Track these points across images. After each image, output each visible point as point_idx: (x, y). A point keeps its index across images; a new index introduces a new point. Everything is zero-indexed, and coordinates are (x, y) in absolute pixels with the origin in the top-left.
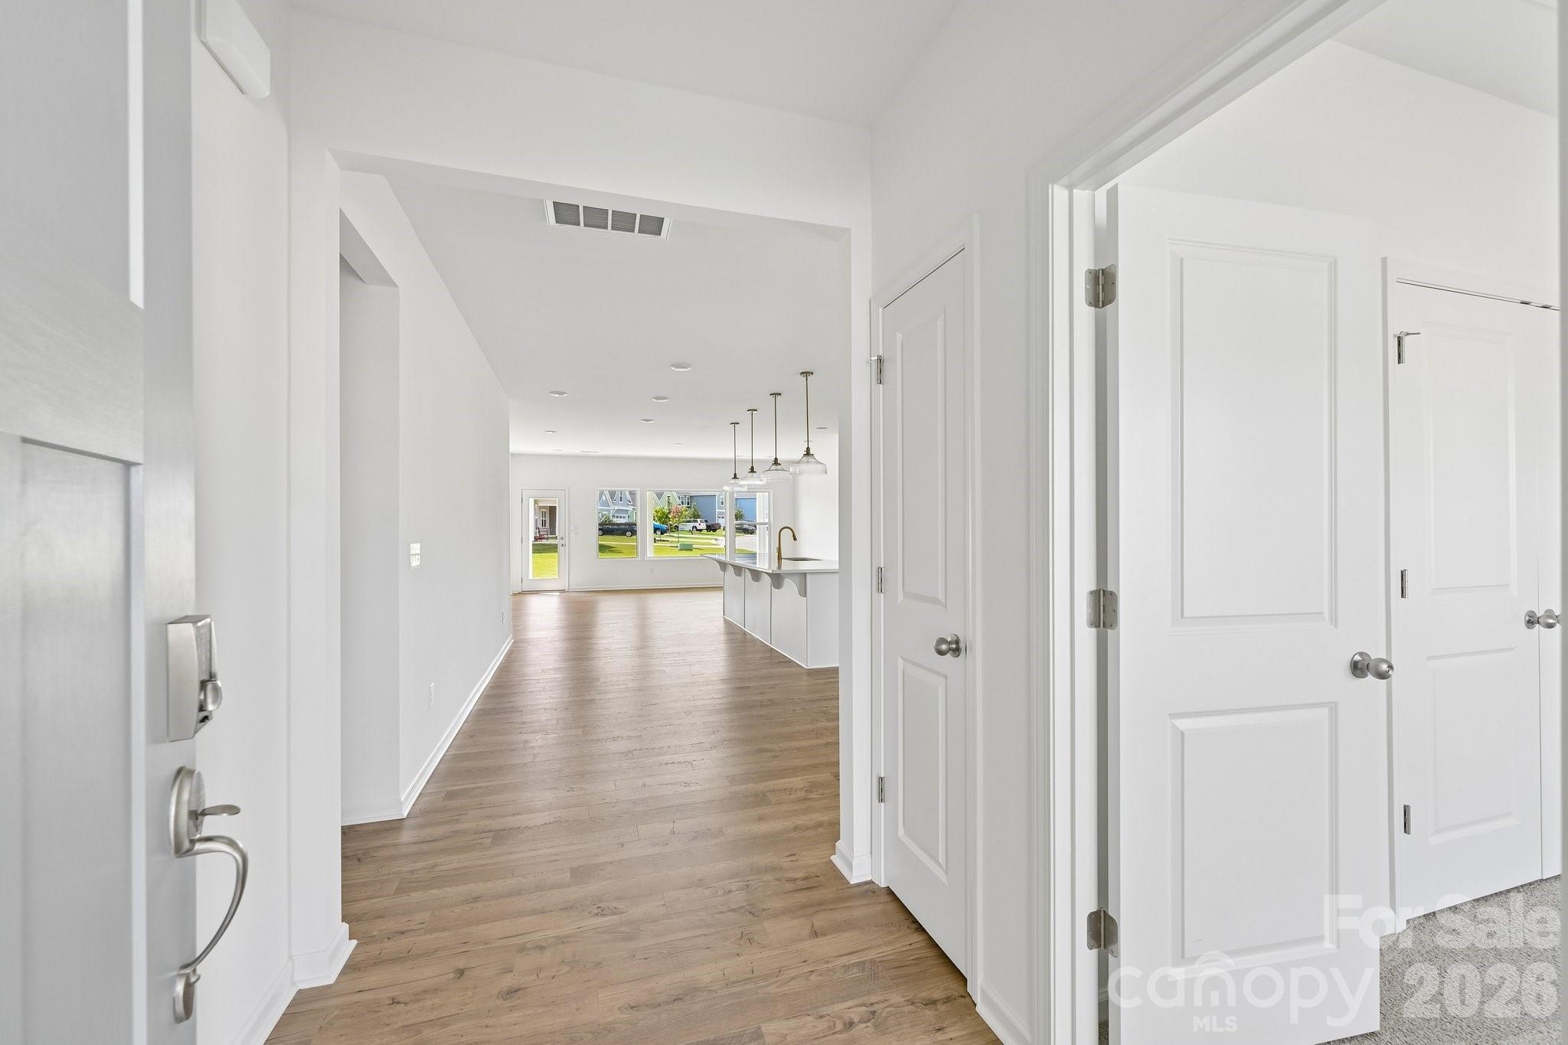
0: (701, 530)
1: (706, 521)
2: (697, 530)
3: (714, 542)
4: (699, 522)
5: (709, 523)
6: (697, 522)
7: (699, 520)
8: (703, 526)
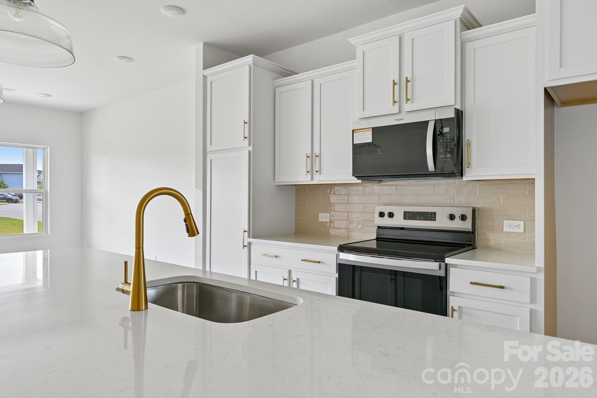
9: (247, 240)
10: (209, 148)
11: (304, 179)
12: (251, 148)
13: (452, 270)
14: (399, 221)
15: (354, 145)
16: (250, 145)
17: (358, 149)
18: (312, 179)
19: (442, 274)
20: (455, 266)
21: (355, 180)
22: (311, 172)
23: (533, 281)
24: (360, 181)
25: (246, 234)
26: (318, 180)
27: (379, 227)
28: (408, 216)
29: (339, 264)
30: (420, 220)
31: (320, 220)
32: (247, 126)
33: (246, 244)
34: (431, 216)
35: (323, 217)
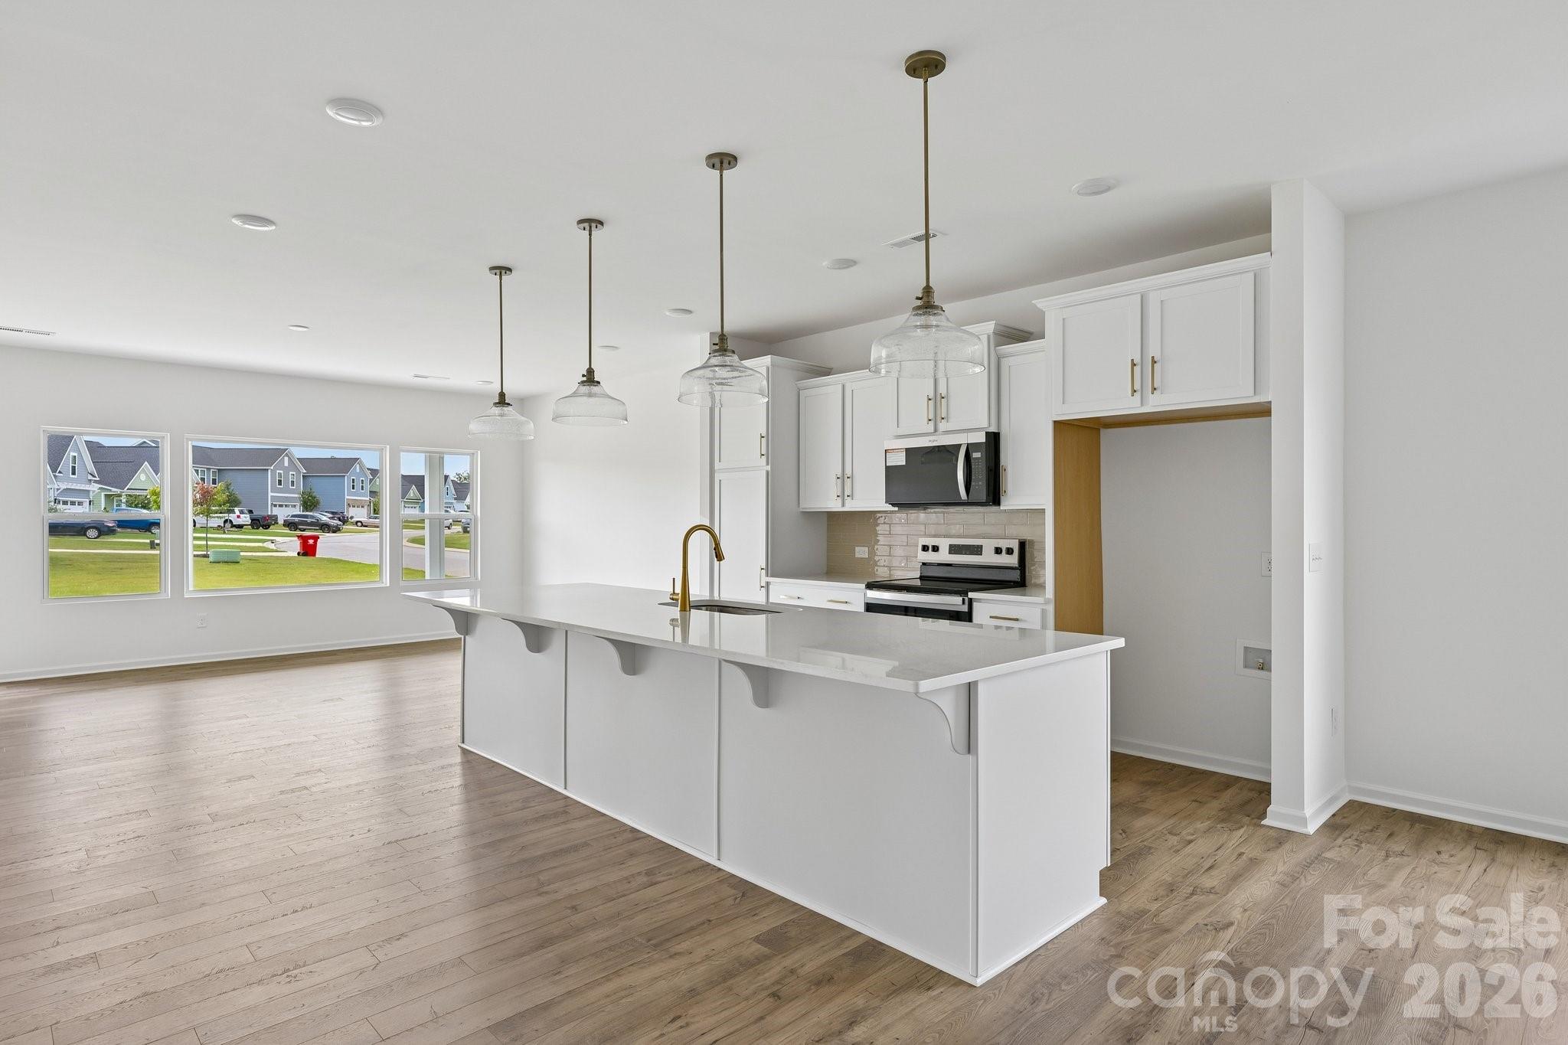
0: (240, 527)
1: (251, 512)
2: (233, 526)
3: (272, 546)
4: (238, 513)
5: (257, 513)
6: (233, 512)
7: (237, 510)
8: (245, 519)
9: (765, 579)
10: (717, 465)
11: (835, 506)
12: (769, 468)
13: (975, 604)
14: (944, 556)
15: (887, 468)
16: (768, 464)
17: (890, 471)
18: (843, 505)
19: (965, 608)
20: (979, 600)
21: (890, 508)
22: (842, 496)
23: (1044, 612)
24: (896, 509)
25: (764, 571)
26: (851, 506)
27: (924, 564)
28: (954, 549)
29: (867, 603)
30: (966, 554)
31: (857, 555)
32: (764, 440)
33: (763, 584)
34: (977, 550)
35: (861, 552)
